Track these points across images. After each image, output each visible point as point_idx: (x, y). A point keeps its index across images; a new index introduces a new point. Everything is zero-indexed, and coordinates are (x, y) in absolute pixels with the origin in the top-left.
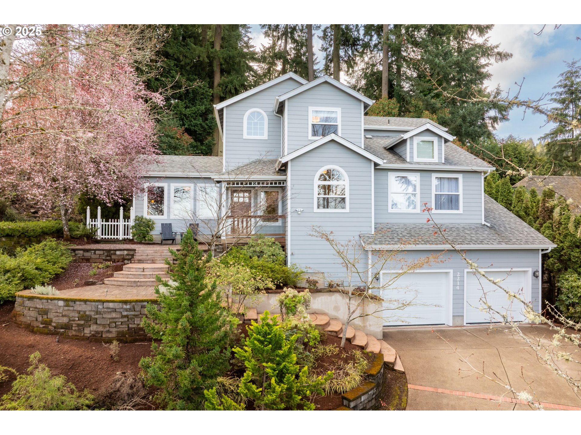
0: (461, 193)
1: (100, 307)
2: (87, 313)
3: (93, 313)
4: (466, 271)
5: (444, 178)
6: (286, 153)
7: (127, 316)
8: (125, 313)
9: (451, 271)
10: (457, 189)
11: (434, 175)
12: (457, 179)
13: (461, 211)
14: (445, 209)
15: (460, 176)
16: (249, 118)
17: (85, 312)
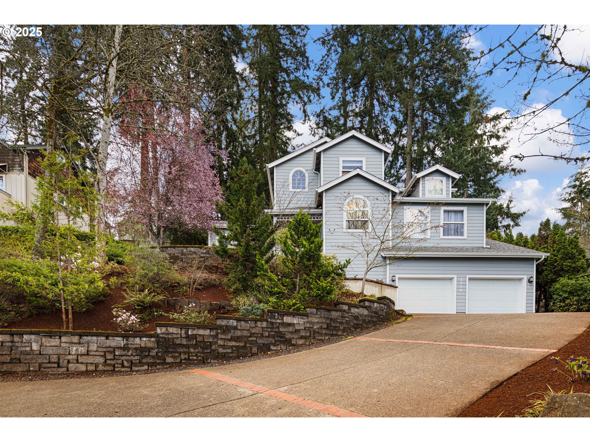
0: (465, 222)
1: (185, 251)
2: (176, 255)
3: (180, 255)
4: (468, 276)
5: (451, 211)
6: (322, 185)
7: (203, 257)
8: (203, 255)
9: (455, 276)
10: (462, 219)
11: (444, 208)
12: (462, 212)
13: (465, 236)
14: (451, 235)
15: (465, 209)
16: (294, 176)
17: (174, 254)
